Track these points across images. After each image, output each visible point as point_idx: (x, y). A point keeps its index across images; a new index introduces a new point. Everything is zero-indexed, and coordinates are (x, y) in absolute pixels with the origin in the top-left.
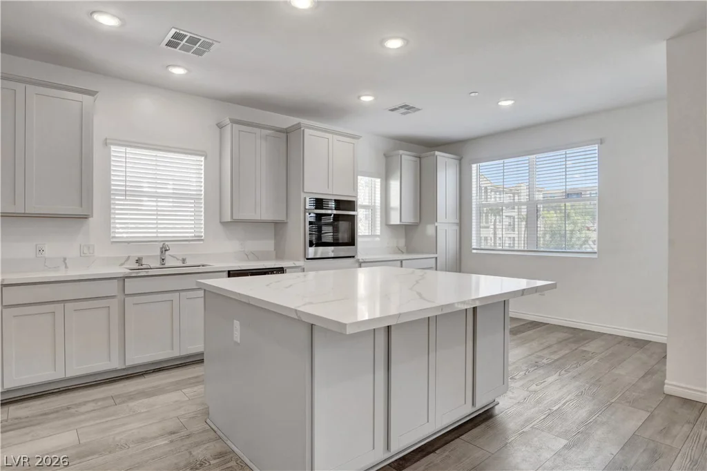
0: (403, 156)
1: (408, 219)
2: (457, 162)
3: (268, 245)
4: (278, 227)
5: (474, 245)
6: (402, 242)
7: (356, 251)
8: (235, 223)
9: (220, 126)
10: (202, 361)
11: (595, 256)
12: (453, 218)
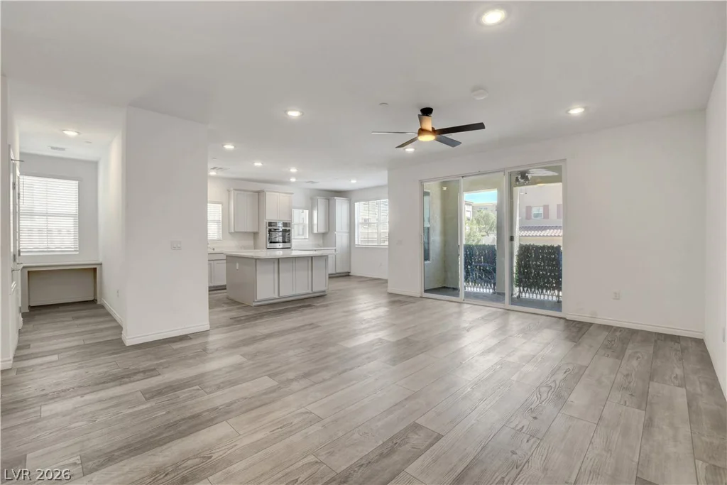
0: (319, 199)
1: (322, 230)
2: (348, 202)
3: (251, 243)
4: (255, 235)
5: (356, 243)
6: (321, 242)
7: (291, 245)
8: (236, 233)
9: (229, 191)
10: (225, 289)
12: (345, 229)
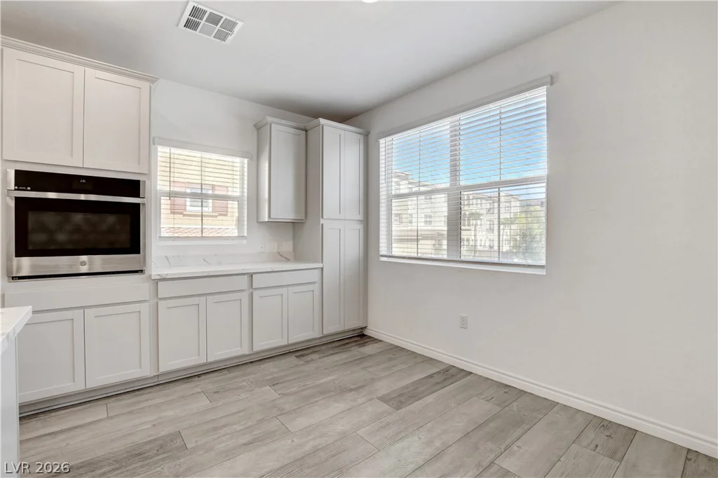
0: (273, 125)
2: (361, 137)
5: (383, 251)
7: (144, 263)
11: (542, 272)
12: (352, 214)
